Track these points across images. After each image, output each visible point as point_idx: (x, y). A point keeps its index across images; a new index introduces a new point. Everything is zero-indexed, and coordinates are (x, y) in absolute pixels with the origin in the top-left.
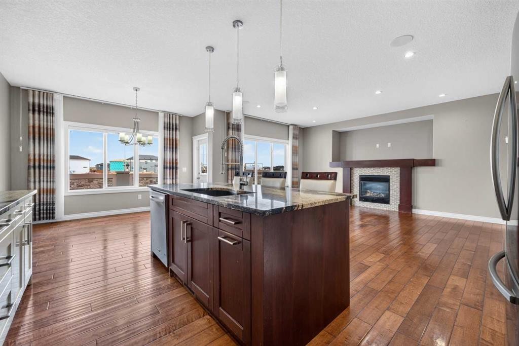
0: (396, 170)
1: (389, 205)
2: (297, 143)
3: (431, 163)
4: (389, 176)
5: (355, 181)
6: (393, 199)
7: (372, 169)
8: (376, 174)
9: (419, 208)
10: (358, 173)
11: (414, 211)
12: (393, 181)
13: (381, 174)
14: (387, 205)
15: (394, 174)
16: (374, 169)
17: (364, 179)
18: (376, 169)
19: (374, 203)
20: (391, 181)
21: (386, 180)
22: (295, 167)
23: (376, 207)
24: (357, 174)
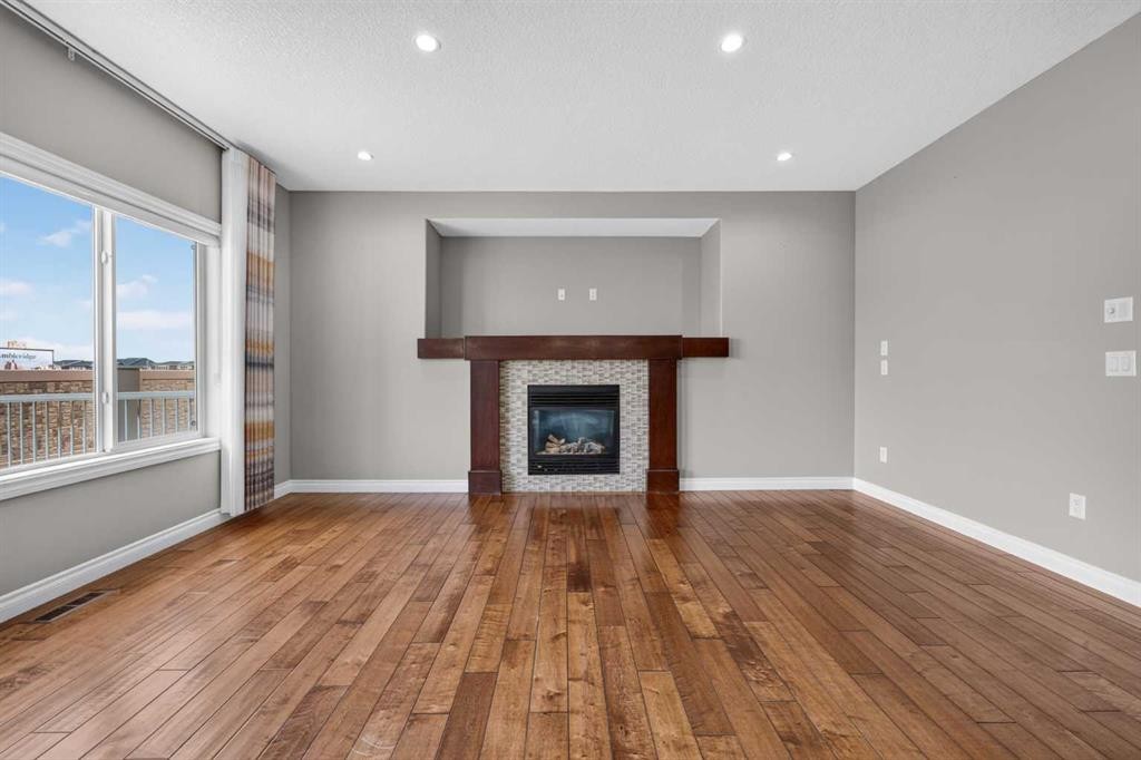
0: (635, 368)
1: (617, 477)
2: (267, 245)
3: (718, 348)
4: (618, 388)
5: (512, 406)
6: (630, 456)
7: (568, 364)
8: (580, 382)
9: (691, 476)
10: (522, 377)
11: (686, 484)
12: (628, 403)
13: (595, 380)
14: (613, 477)
15: (632, 380)
16: (576, 364)
17: (541, 398)
18: (579, 366)
19: (576, 477)
20: (623, 400)
21: (606, 398)
22: (259, 355)
23: (580, 489)
24: (519, 383)
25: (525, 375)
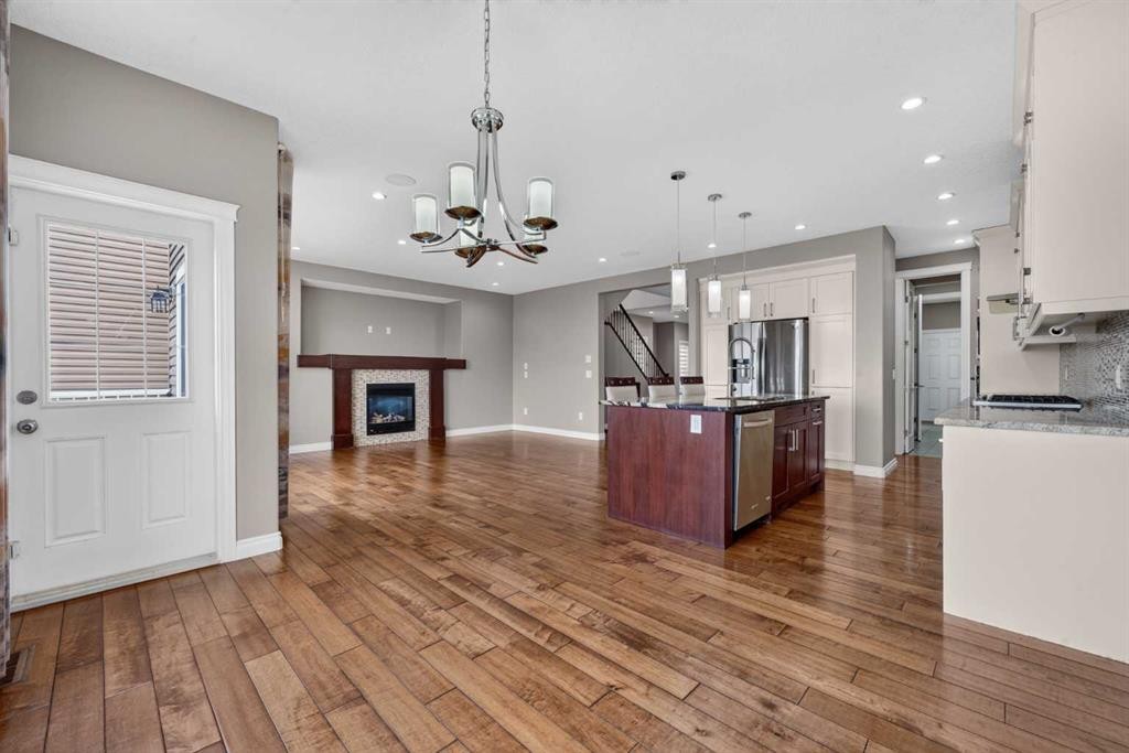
0: (423, 374)
1: (415, 432)
3: (461, 365)
4: (413, 384)
6: (420, 421)
7: (388, 372)
8: (394, 382)
9: (451, 429)
10: (363, 379)
11: (448, 435)
12: (419, 392)
13: (402, 381)
14: (411, 434)
15: (420, 380)
16: (392, 372)
17: (374, 391)
18: (395, 372)
19: (393, 434)
20: (417, 391)
21: (408, 390)
23: (396, 441)
24: (361, 382)
25: (365, 378)
